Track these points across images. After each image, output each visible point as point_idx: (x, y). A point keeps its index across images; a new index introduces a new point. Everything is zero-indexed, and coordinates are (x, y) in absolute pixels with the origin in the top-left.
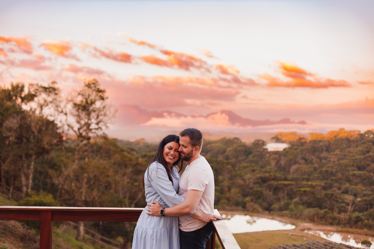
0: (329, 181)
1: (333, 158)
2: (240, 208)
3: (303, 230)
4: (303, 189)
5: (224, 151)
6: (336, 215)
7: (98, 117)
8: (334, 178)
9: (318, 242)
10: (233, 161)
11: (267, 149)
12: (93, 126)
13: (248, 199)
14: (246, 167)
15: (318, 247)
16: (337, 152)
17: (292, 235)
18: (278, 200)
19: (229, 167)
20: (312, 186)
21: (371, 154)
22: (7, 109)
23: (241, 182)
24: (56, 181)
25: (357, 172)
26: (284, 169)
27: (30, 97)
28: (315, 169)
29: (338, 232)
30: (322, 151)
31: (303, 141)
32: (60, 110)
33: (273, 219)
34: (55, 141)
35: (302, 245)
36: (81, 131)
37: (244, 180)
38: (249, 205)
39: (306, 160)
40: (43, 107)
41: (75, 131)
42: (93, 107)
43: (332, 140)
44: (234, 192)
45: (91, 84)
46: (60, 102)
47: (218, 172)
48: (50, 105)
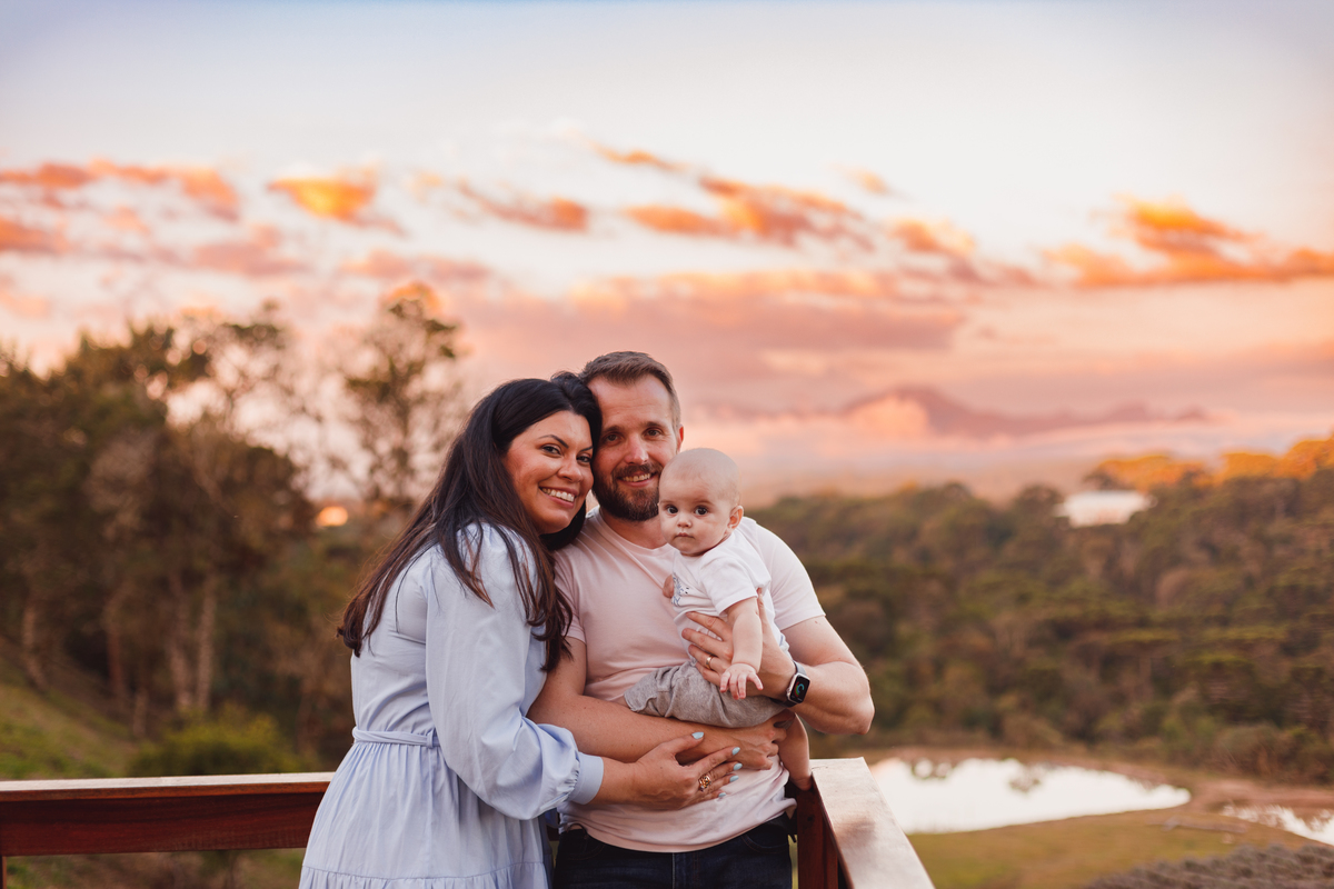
0: (1304, 624)
1: (1313, 539)
2: (980, 735)
3: (1218, 806)
4: (1208, 658)
5: (911, 535)
8: (1321, 611)
9: (1277, 849)
10: (946, 565)
11: (1065, 520)
13: (1008, 702)
14: (992, 588)
15: (1279, 866)
16: (1329, 515)
17: (1178, 827)
18: (1120, 700)
19: (934, 588)
20: (1241, 645)
22: (104, 412)
23: (976, 640)
24: (285, 666)
26: (1137, 587)
27: (198, 366)
28: (1250, 582)
30: (1270, 514)
31: (1201, 482)
32: (296, 402)
33: (1104, 768)
34: (284, 521)
35: (1217, 863)
36: (380, 478)
37: (991, 633)
38: (1013, 723)
39: (1215, 553)
40: (234, 395)
41: (356, 482)
42: (415, 388)
43: (1307, 474)
44: (958, 681)
45: (405, 305)
46: (292, 375)
47: (893, 609)
48: (263, 390)
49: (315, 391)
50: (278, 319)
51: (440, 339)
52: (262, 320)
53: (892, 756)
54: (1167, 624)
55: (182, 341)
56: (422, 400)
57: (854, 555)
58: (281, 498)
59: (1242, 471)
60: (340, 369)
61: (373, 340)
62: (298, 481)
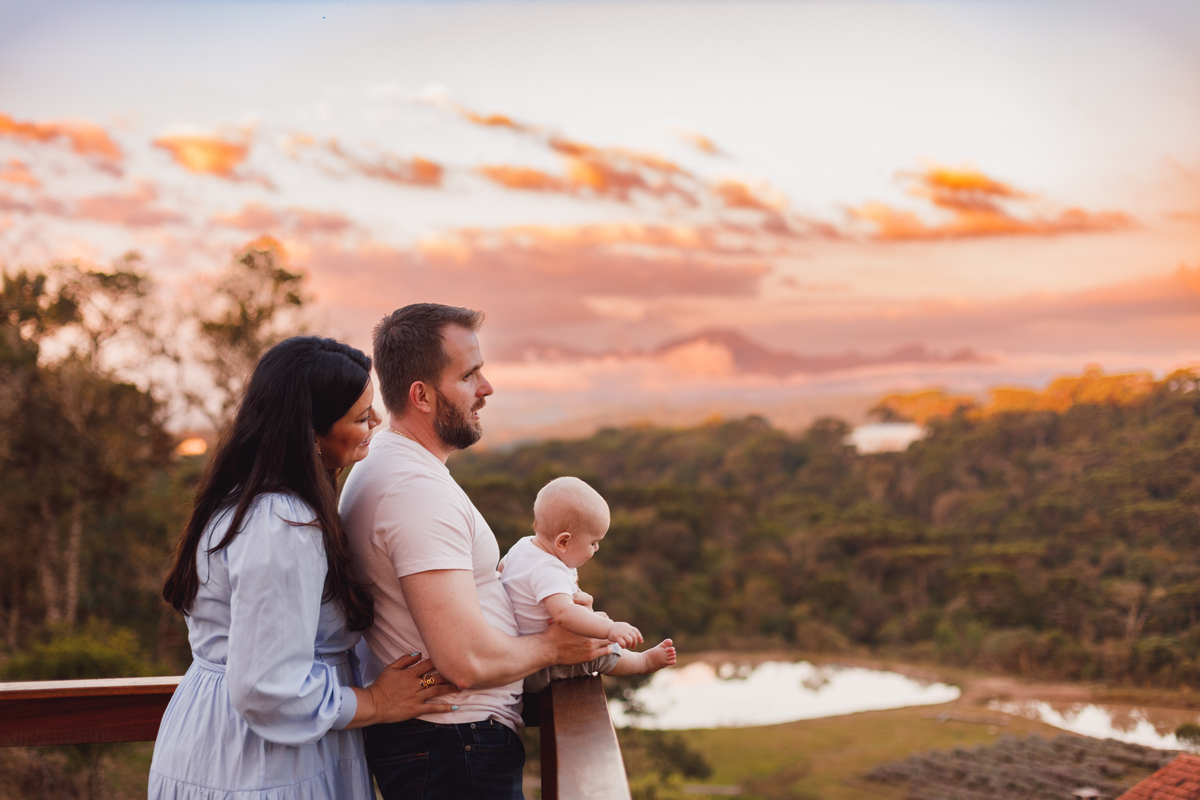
0: (1060, 540)
1: (1069, 465)
2: (777, 640)
3: (984, 701)
4: (977, 570)
5: (717, 462)
6: (1087, 646)
8: (1075, 528)
9: (1035, 739)
10: (747, 489)
11: (853, 448)
13: (801, 610)
14: (788, 509)
15: (1036, 754)
16: (1083, 443)
17: (950, 720)
18: (900, 608)
19: (737, 509)
20: (1006, 559)
21: (1190, 444)
23: (773, 555)
25: (1150, 506)
26: (915, 508)
27: (67, 310)
28: (1014, 503)
29: (1097, 700)
30: (1031, 443)
31: (972, 415)
32: (155, 345)
33: (885, 669)
34: (145, 452)
35: (982, 752)
37: (785, 549)
38: (805, 630)
39: (984, 477)
40: (100, 338)
41: (210, 416)
42: (264, 331)
43: (1063, 408)
44: (757, 592)
45: (256, 256)
46: (153, 319)
47: (700, 528)
48: (125, 332)
49: (173, 334)
50: (138, 268)
51: (286, 287)
52: (125, 268)
53: (698, 660)
54: (941, 540)
55: (52, 287)
57: (666, 480)
58: (143, 431)
59: (1008, 405)
60: (196, 314)
61: (226, 288)
62: (159, 416)
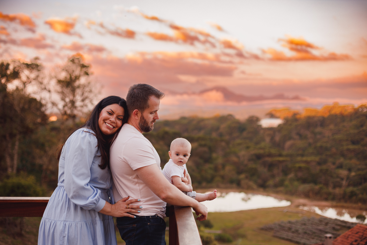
0: (324, 157)
1: (327, 133)
2: (234, 185)
3: (298, 206)
4: (298, 165)
5: (218, 129)
6: (330, 190)
7: (83, 94)
8: (328, 153)
9: (313, 218)
10: (227, 138)
11: (260, 126)
12: (78, 103)
13: (242, 176)
14: (239, 144)
15: (313, 223)
16: (332, 127)
17: (287, 212)
18: (273, 176)
19: (223, 144)
20: (307, 162)
21: (364, 128)
23: (234, 159)
24: (38, 161)
25: (352, 147)
26: (279, 145)
27: (16, 75)
28: (310, 145)
29: (333, 207)
30: (316, 126)
31: (298, 116)
32: (43, 86)
33: (268, 195)
34: (39, 120)
35: (297, 222)
36: (66, 108)
37: (238, 157)
38: (243, 182)
39: (300, 136)
40: (26, 84)
41: (59, 109)
42: (77, 83)
43: (326, 115)
44: (229, 170)
45: (75, 59)
46: (42, 78)
47: (211, 150)
48: (34, 82)
49: (49, 83)
50: (38, 62)
51: (84, 69)
52: (34, 62)
54: (287, 156)
55: (11, 67)
56: (79, 87)
57: (201, 134)
58: (38, 113)
59: (309, 114)
60: (56, 77)
61: (65, 69)
62: (43, 109)
